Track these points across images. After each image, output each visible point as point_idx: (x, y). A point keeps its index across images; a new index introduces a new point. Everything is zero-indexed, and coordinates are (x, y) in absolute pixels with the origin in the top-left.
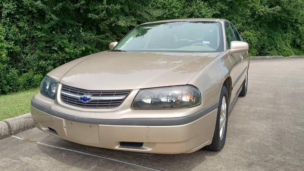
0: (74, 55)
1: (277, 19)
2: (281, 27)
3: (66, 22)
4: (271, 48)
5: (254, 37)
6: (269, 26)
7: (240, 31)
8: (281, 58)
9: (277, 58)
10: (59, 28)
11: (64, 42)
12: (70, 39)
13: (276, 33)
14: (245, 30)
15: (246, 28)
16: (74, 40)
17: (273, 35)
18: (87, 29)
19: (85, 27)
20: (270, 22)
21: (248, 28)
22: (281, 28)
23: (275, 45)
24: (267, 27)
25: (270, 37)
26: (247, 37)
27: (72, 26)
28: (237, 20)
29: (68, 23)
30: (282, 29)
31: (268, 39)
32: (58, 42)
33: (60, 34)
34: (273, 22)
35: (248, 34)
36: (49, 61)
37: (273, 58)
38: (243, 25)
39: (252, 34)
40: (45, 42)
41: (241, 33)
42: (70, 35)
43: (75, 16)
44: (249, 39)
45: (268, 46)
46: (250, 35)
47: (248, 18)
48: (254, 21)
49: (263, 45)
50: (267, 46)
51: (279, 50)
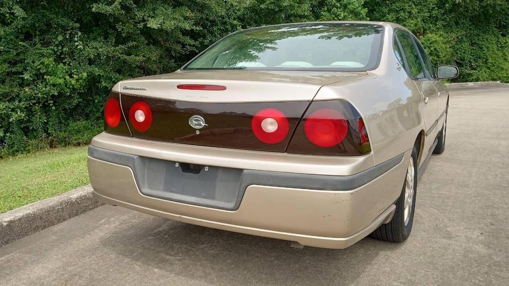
0: (69, 88)
1: (488, 11)
2: (497, 24)
3: (51, 22)
4: (477, 64)
5: (445, 44)
6: (473, 24)
7: (419, 33)
8: (497, 86)
9: (488, 86)
10: (38, 33)
11: (46, 63)
12: (62, 56)
13: (486, 36)
14: (428, 32)
15: (430, 28)
16: (70, 57)
17: (481, 41)
18: (98, 35)
19: (95, 30)
20: (475, 16)
21: (432, 28)
22: (496, 27)
23: (484, 58)
24: (470, 25)
25: (475, 43)
26: (431, 44)
27: (64, 29)
28: (410, 13)
29: (55, 24)
30: (498, 28)
31: (471, 48)
32: (34, 62)
33: (39, 46)
34: (479, 15)
35: (433, 40)
36: (17, 103)
37: (482, 87)
38: (424, 22)
39: (441, 38)
40: (9, 63)
41: (421, 37)
42: (60, 48)
43: (72, 10)
44: (435, 49)
45: (472, 60)
46: (436, 41)
47: (434, 8)
48: (443, 14)
49: (461, 60)
50: (470, 62)
51: (492, 68)
